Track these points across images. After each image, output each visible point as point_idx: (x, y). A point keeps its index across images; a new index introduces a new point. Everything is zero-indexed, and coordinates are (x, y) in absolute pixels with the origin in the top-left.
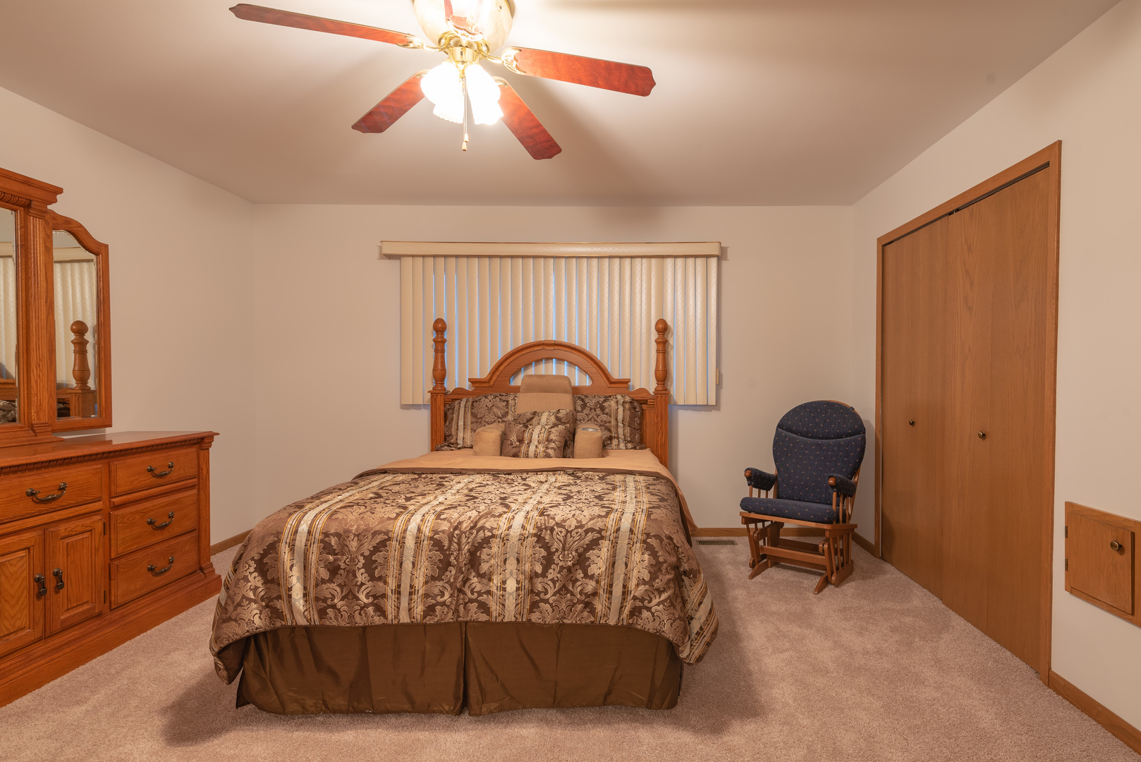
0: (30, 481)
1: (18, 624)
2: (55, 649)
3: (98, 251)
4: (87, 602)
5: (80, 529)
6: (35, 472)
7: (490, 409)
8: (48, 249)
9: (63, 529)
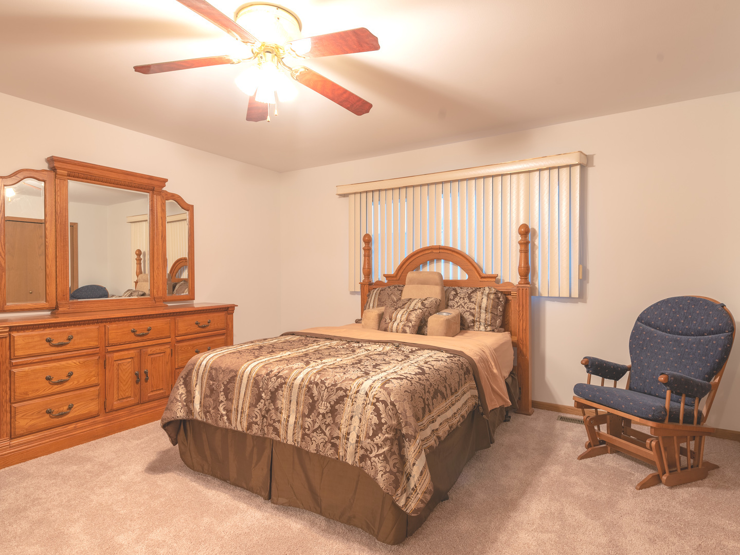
0: (133, 325)
1: (127, 394)
2: (144, 410)
3: (189, 208)
4: (162, 389)
5: (158, 351)
6: (137, 321)
7: (389, 295)
8: (164, 211)
9: (150, 350)
